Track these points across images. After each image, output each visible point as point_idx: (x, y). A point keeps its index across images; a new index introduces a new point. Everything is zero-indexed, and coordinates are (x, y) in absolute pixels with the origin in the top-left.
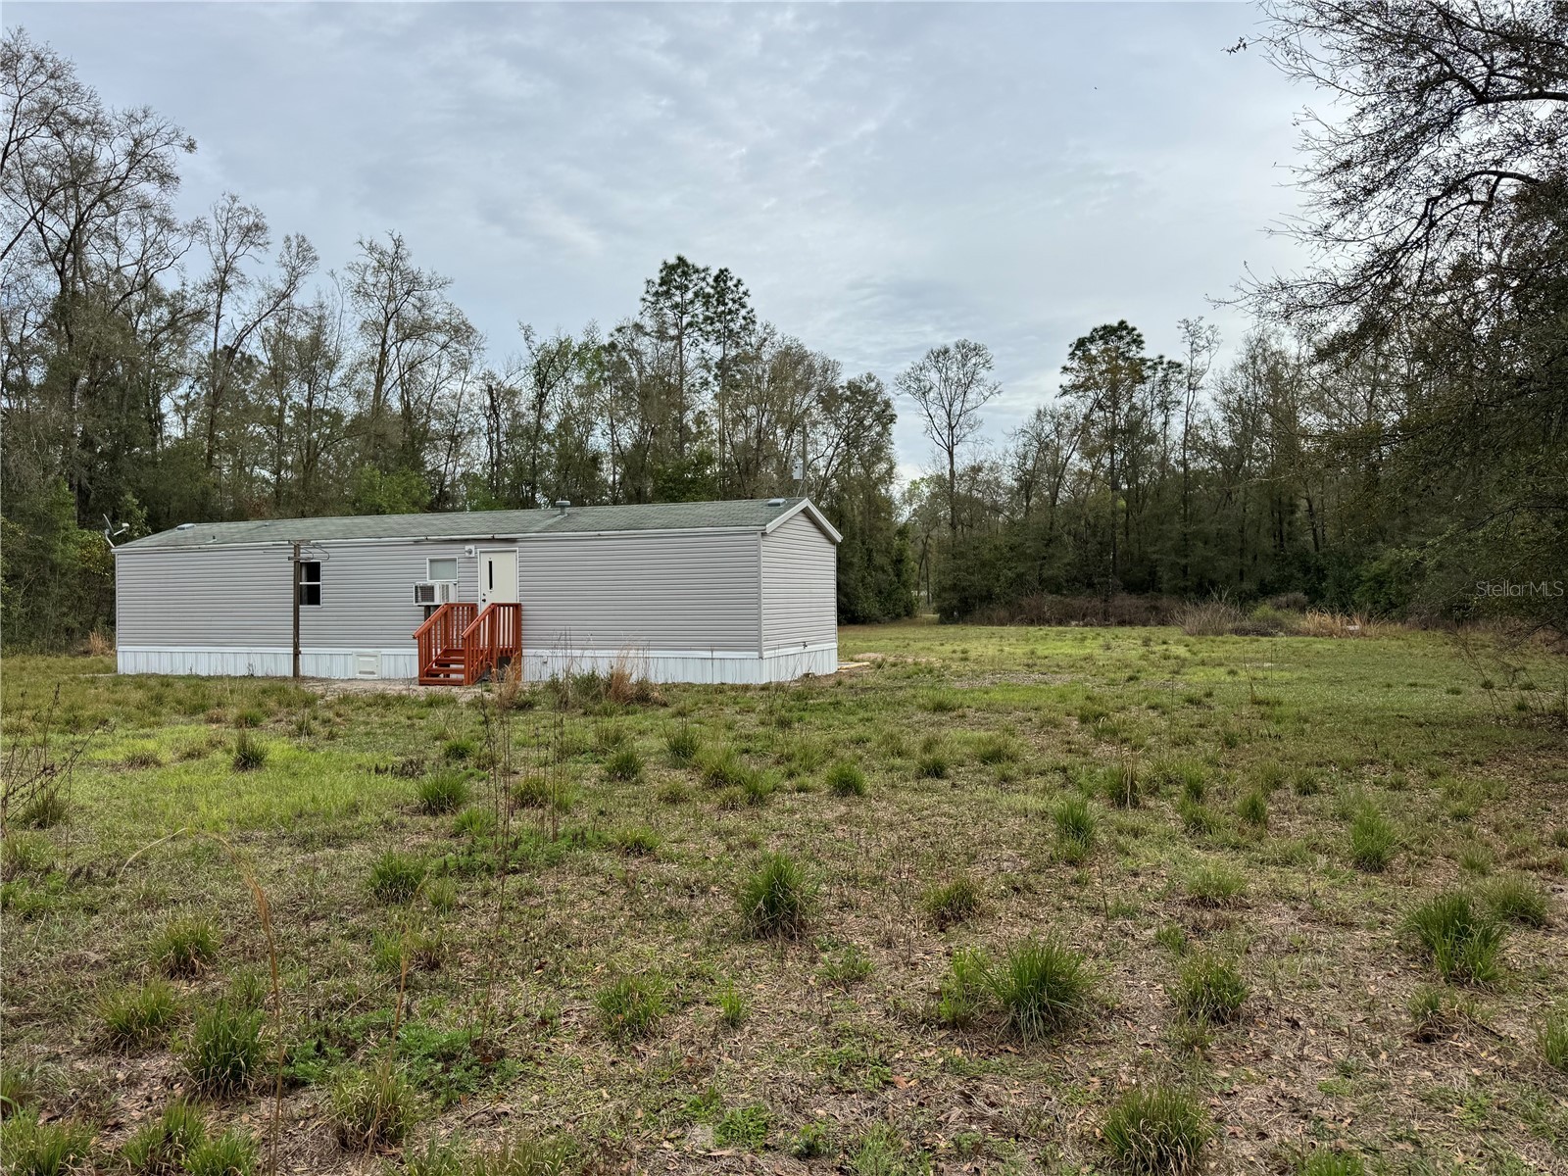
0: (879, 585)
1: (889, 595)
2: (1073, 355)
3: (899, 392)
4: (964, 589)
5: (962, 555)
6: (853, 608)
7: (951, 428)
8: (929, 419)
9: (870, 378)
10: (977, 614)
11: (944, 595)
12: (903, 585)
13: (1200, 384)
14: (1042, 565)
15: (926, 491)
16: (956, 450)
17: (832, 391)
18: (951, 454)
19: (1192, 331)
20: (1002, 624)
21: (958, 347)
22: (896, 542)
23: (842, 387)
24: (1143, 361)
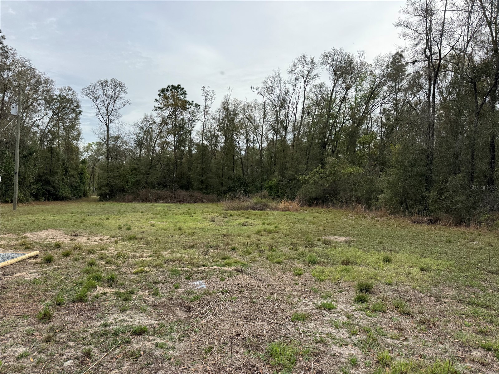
0: (71, 183)
1: (76, 187)
2: (160, 95)
3: (83, 96)
4: (112, 186)
5: (112, 171)
6: (57, 193)
7: (108, 116)
8: (98, 110)
9: (70, 89)
10: (118, 197)
11: (103, 188)
12: (83, 184)
13: (208, 113)
14: (147, 177)
15: (94, 148)
16: (110, 125)
17: (51, 97)
18: (108, 127)
19: (206, 91)
20: (130, 201)
21: (112, 81)
22: (81, 166)
23: (56, 95)
24: (186, 102)
